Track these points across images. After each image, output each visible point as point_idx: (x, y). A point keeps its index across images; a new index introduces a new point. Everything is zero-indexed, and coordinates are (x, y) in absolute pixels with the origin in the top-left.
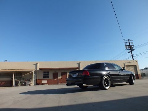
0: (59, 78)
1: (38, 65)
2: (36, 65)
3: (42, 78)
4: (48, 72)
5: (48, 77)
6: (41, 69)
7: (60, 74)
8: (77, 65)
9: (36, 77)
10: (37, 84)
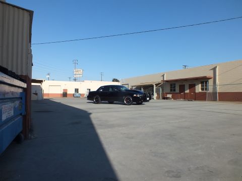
0: (186, 92)
1: (165, 76)
2: (163, 76)
4: (175, 84)
5: (175, 90)
6: (167, 81)
7: (187, 86)
8: (212, 71)
9: (163, 90)
10: (164, 98)
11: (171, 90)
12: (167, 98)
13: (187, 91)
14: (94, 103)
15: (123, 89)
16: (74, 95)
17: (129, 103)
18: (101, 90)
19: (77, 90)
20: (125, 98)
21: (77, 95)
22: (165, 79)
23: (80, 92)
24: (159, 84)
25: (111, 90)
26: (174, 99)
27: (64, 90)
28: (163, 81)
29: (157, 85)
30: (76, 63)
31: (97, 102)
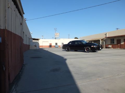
0: (121, 44)
1: (107, 34)
2: (106, 34)
3: (110, 43)
4: (113, 39)
5: (114, 43)
6: (109, 38)
9: (106, 43)
10: (106, 48)
11: (111, 43)
12: (109, 48)
13: (123, 43)
14: (66, 51)
15: (84, 43)
16: (55, 46)
17: (88, 51)
18: (71, 44)
19: (56, 44)
20: (85, 48)
21: (57, 46)
22: (107, 36)
23: (58, 45)
24: (103, 39)
25: (76, 43)
26: (113, 48)
27: (50, 44)
28: (106, 37)
29: (102, 40)
30: (55, 29)
31: (68, 51)
